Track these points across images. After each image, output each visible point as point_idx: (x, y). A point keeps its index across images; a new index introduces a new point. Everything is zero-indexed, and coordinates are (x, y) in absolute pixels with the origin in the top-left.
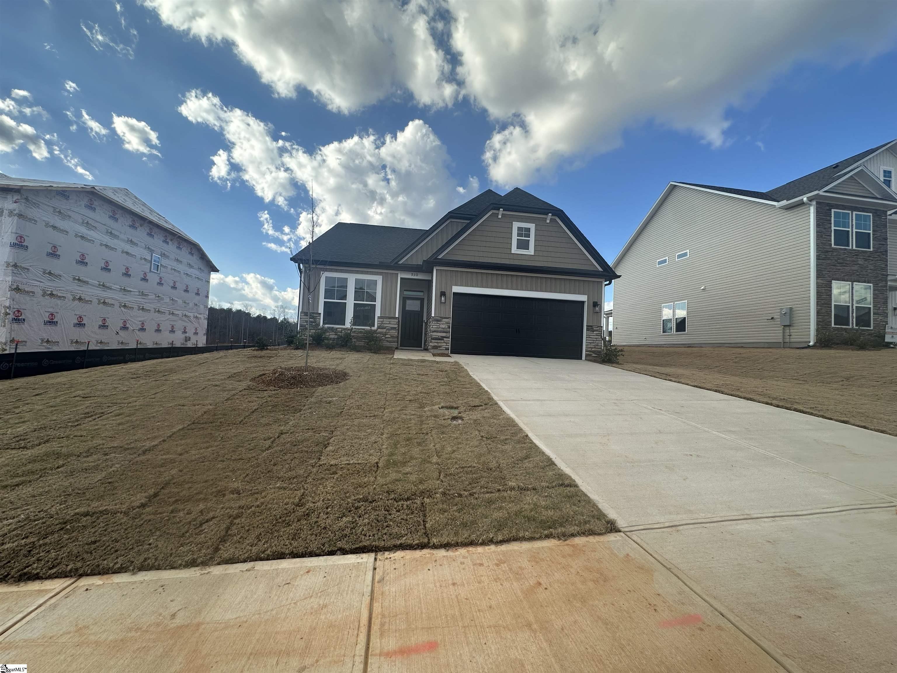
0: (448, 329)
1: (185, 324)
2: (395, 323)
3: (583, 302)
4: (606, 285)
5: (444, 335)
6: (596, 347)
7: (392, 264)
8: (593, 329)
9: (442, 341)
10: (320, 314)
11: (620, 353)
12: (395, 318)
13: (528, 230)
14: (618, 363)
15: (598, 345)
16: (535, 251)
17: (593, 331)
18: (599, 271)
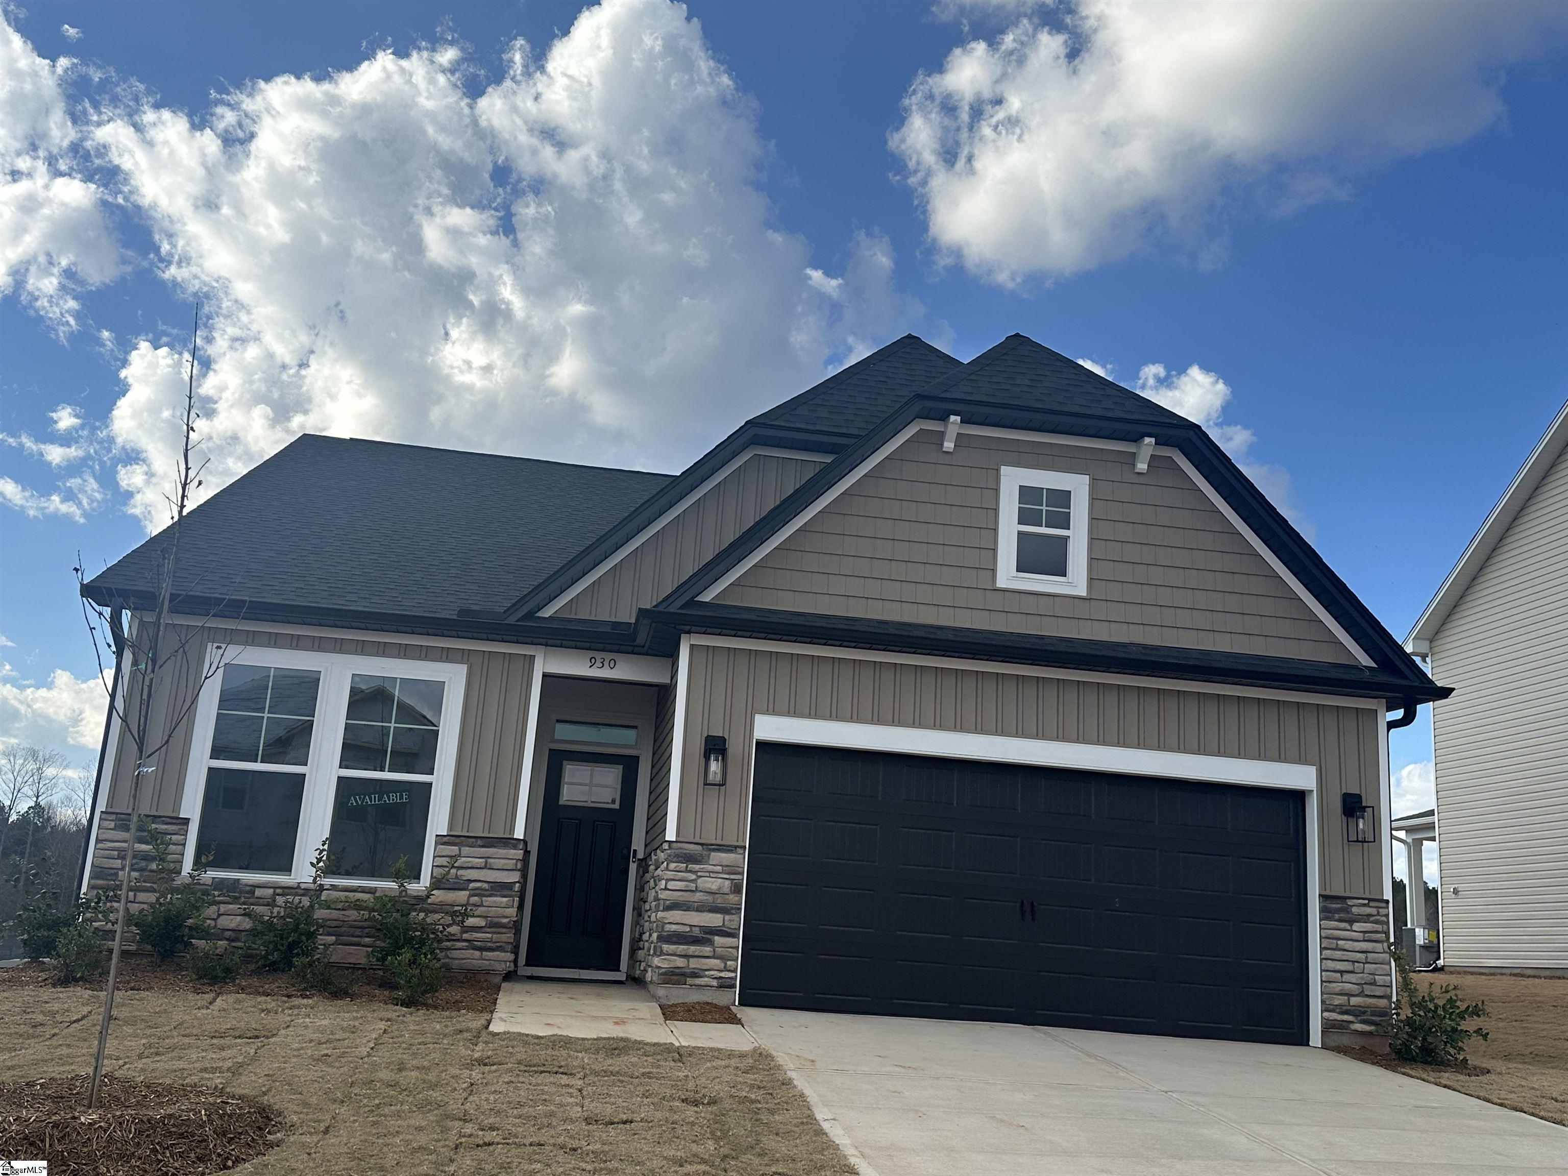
0: (733, 898)
2: (510, 864)
3: (1298, 797)
4: (1392, 725)
5: (715, 920)
6: (1368, 990)
7: (511, 620)
8: (1347, 910)
9: (707, 950)
10: (186, 821)
11: (1470, 1024)
12: (508, 842)
13: (1063, 498)
14: (1462, 1066)
15: (1374, 983)
16: (1091, 579)
17: (1351, 922)
18: (1358, 668)
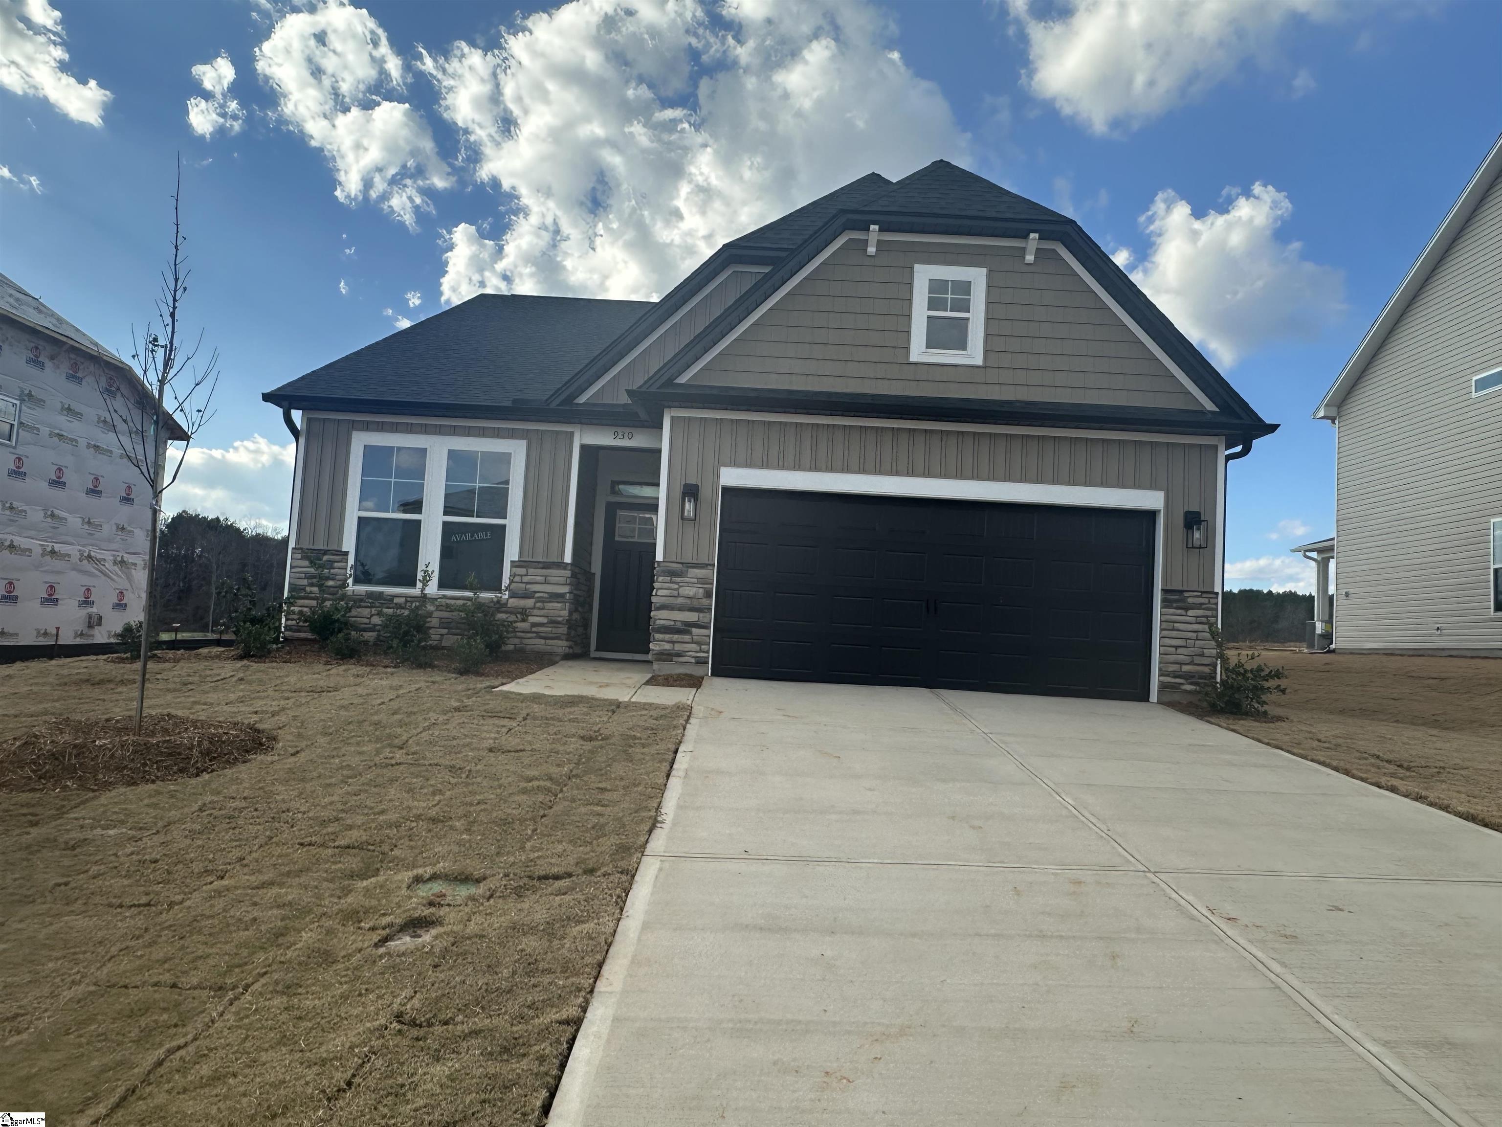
0: (705, 601)
1: (87, 581)
2: (562, 580)
3: (1151, 515)
4: (1229, 458)
5: (692, 617)
6: (1197, 660)
7: (553, 405)
8: (1184, 600)
9: (687, 638)
10: (346, 554)
11: (1272, 683)
12: (561, 565)
13: (965, 287)
14: (1263, 717)
15: (1202, 655)
16: (986, 352)
17: (1187, 609)
18: (1203, 412)
